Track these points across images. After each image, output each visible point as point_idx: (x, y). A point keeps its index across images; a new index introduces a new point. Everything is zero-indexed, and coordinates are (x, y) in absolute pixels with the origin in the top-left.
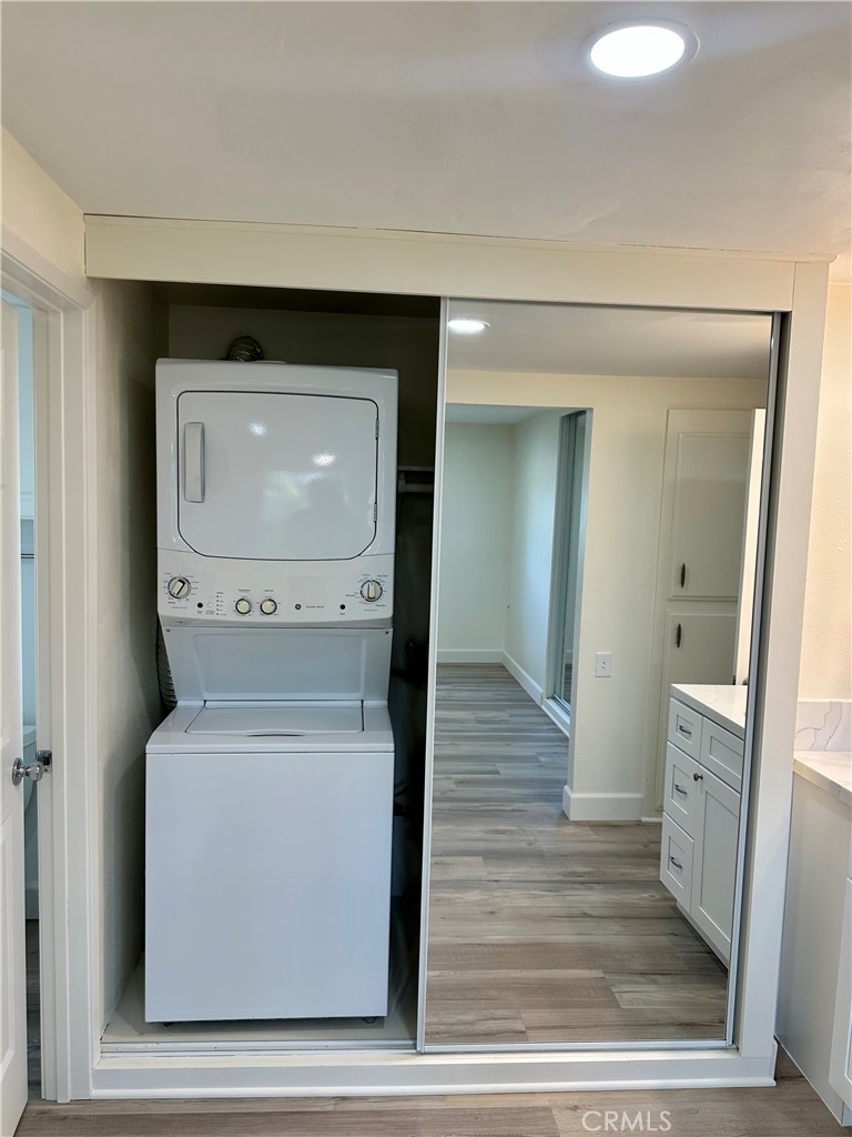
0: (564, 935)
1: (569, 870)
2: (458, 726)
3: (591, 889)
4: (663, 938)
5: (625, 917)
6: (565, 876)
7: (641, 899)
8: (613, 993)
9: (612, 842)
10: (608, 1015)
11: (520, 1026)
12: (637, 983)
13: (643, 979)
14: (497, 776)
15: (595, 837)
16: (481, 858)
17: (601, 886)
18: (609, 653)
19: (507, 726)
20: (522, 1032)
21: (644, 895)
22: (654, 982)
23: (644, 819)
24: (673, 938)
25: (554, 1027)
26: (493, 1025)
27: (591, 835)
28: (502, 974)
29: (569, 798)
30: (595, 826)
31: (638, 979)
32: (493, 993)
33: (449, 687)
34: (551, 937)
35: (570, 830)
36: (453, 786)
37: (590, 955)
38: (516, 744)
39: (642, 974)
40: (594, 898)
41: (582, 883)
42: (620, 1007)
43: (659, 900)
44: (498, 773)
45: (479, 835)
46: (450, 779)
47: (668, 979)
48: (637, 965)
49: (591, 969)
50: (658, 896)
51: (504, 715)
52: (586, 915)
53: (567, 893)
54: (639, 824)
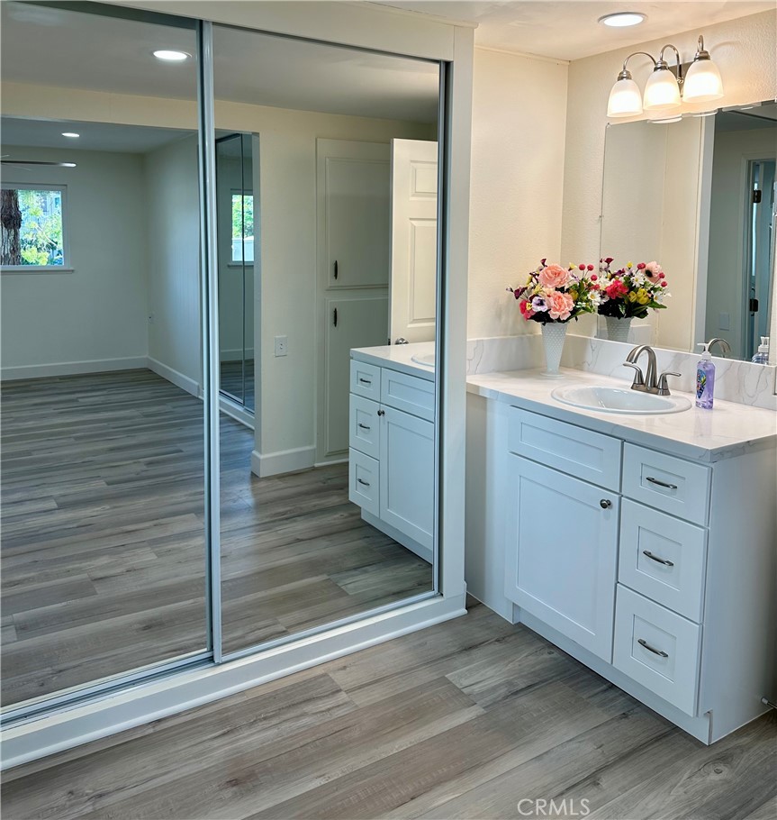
0: (288, 558)
1: (273, 512)
2: (128, 422)
3: (295, 521)
4: (360, 541)
5: (328, 534)
6: (271, 517)
7: (335, 519)
8: (340, 587)
9: (298, 486)
10: (342, 602)
11: (281, 628)
12: (353, 576)
13: (357, 572)
14: (181, 454)
15: (283, 485)
16: (193, 514)
17: (302, 518)
18: (285, 336)
19: (172, 416)
20: (284, 632)
21: (335, 516)
22: (366, 572)
23: (317, 465)
24: (366, 539)
25: (306, 622)
26: (260, 633)
27: (280, 484)
28: (250, 597)
29: (259, 460)
30: (281, 477)
31: (354, 572)
32: (249, 612)
33: (105, 392)
34: (277, 562)
35: (262, 484)
36: (145, 468)
37: (313, 567)
38: (188, 427)
39: (355, 569)
40: (300, 527)
41: (287, 519)
42: (348, 594)
43: (346, 517)
44: (181, 451)
45: (184, 498)
46: (139, 462)
47: (374, 567)
48: (350, 563)
49: (317, 575)
50: (346, 515)
51: (168, 407)
52: (299, 540)
53: (278, 528)
54: (314, 469)
